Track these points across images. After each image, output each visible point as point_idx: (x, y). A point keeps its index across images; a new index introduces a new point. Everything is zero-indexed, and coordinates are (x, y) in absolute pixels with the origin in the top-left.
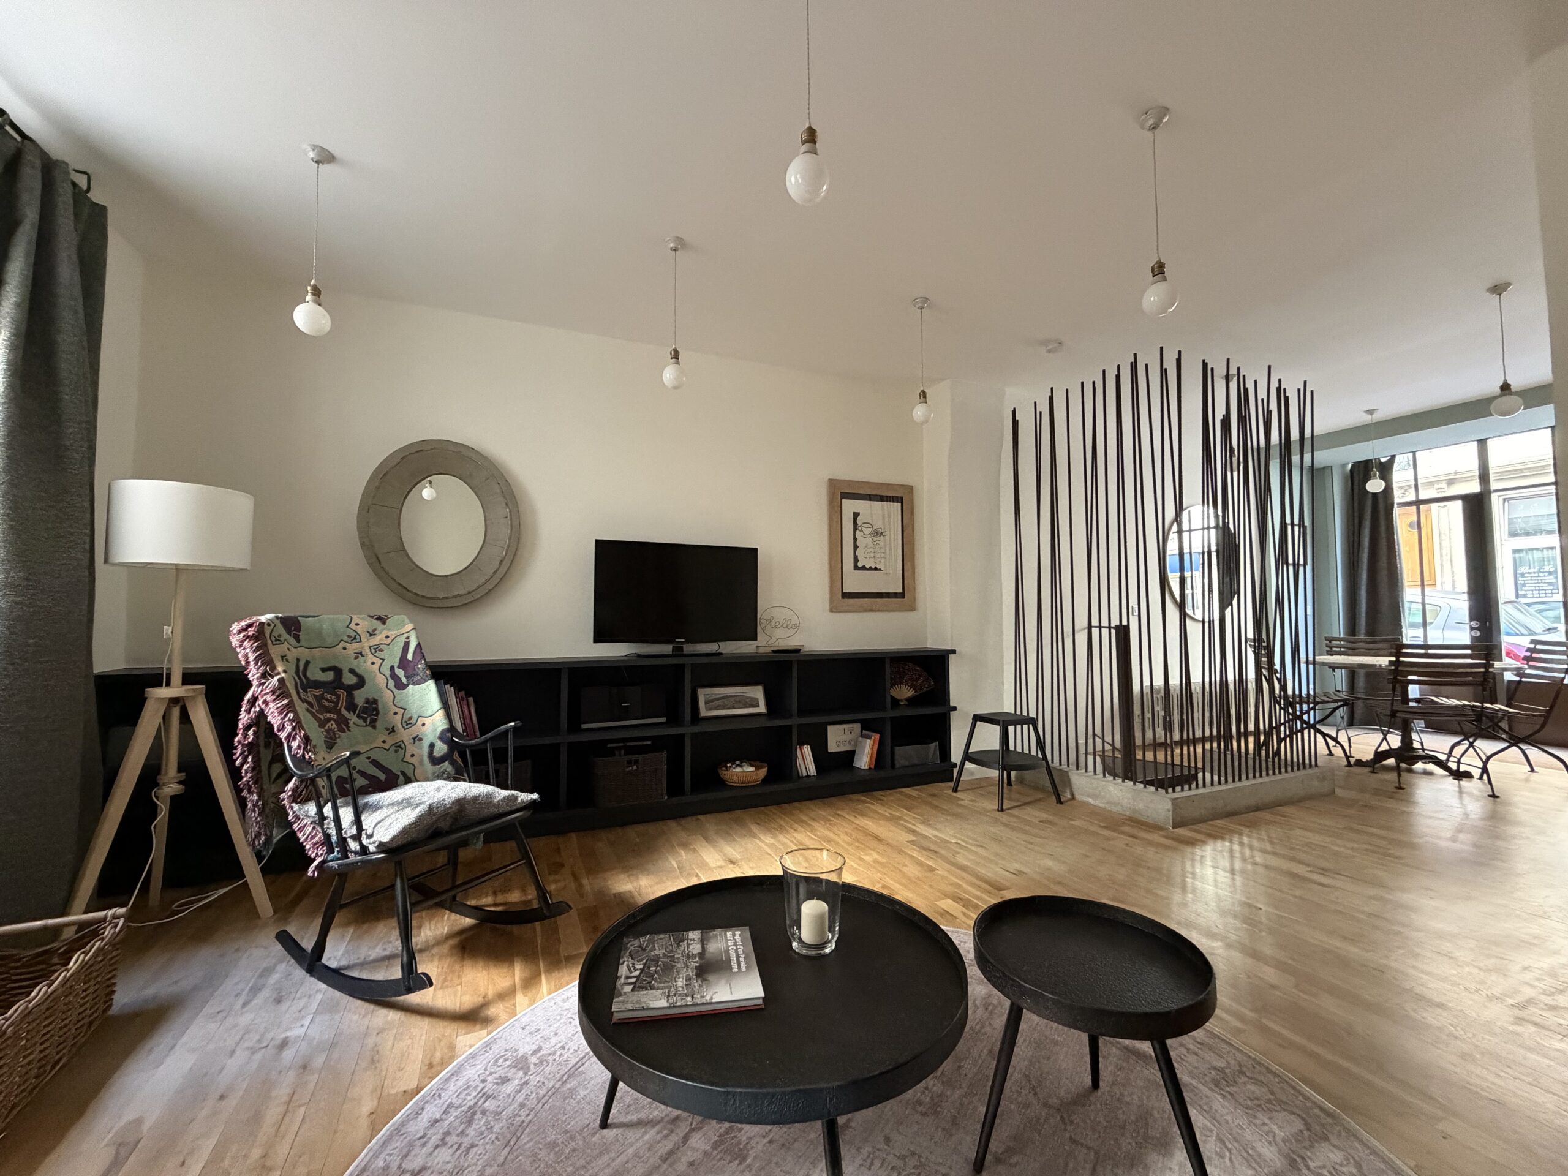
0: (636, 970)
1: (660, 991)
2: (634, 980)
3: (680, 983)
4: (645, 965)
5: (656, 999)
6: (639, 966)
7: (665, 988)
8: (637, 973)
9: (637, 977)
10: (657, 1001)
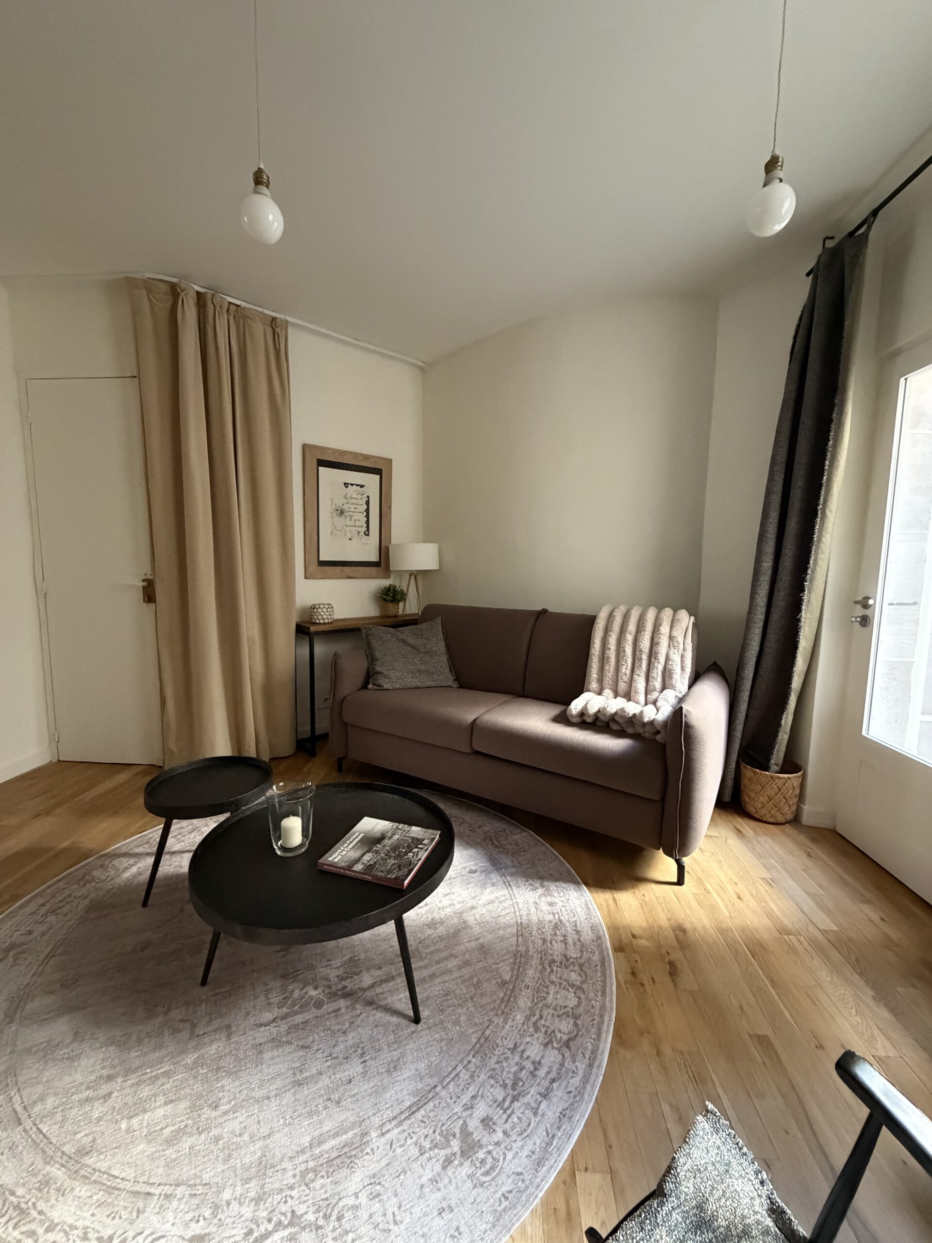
0: (414, 853)
1: (411, 835)
2: (420, 846)
3: (397, 836)
4: (407, 855)
5: (415, 832)
6: (411, 854)
7: (407, 837)
8: (415, 850)
9: (416, 847)
10: (416, 831)
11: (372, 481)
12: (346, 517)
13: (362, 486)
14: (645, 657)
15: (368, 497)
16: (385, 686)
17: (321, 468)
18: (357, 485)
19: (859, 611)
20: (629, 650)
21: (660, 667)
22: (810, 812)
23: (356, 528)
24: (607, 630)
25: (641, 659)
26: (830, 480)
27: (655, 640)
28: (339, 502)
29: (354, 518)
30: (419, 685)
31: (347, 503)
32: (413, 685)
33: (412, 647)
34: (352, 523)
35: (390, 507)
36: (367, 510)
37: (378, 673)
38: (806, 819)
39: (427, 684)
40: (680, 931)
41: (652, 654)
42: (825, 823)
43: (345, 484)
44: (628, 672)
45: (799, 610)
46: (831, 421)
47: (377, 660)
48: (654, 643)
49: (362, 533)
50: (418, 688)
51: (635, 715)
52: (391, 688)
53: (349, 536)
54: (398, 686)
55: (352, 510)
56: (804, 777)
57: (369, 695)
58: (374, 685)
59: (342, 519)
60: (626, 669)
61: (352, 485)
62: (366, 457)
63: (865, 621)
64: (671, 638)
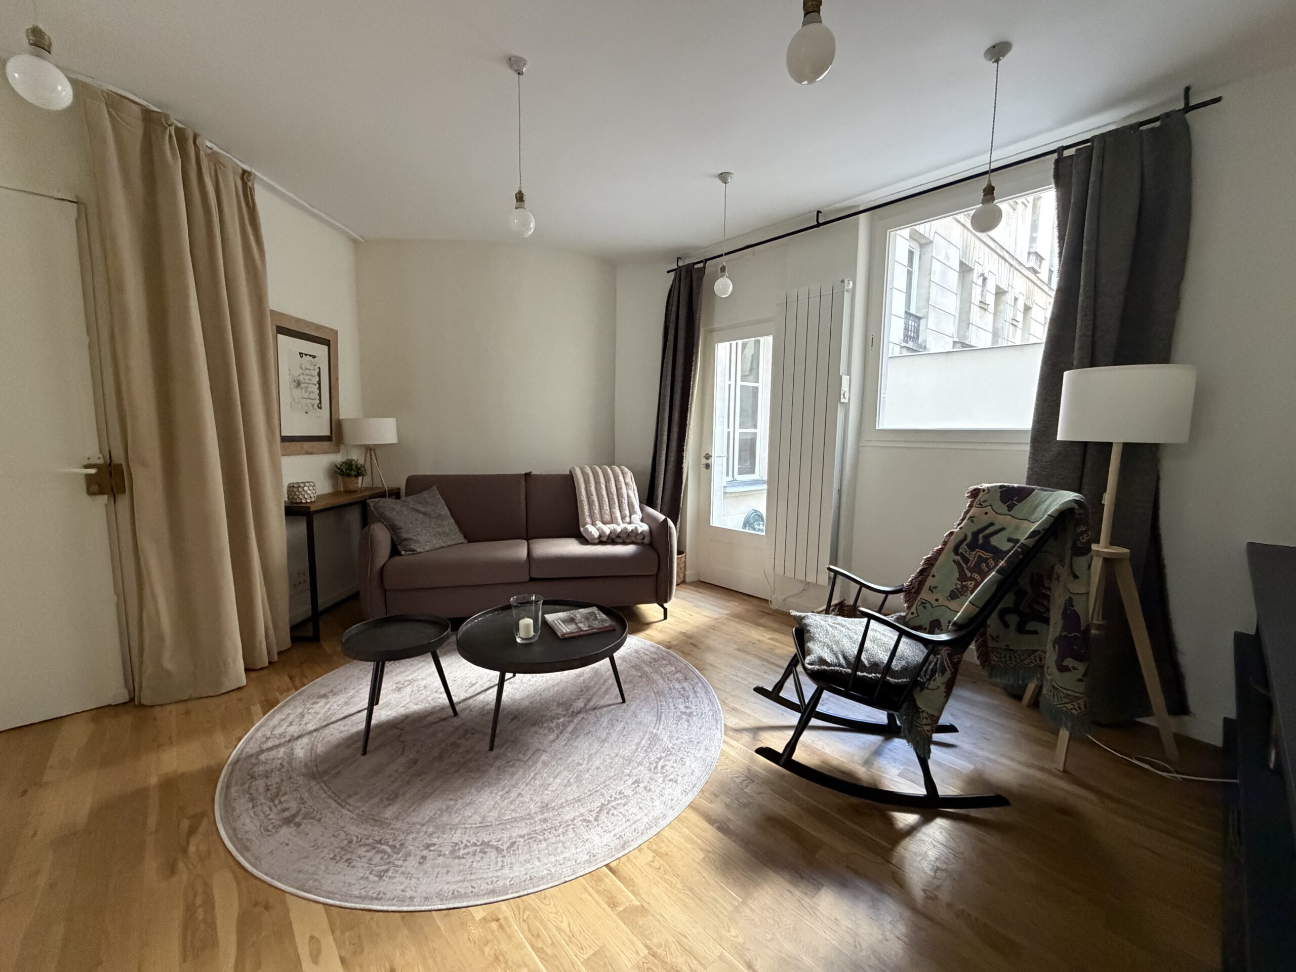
11: (321, 351)
12: (302, 389)
13: (314, 357)
14: (615, 497)
15: (319, 368)
16: (419, 550)
17: (279, 335)
18: (310, 356)
19: (704, 461)
20: (604, 493)
21: (626, 502)
22: (690, 575)
23: (311, 401)
24: (587, 482)
25: (613, 499)
26: (693, 392)
27: (619, 486)
28: (297, 372)
29: (309, 390)
30: (443, 545)
31: (303, 374)
32: (438, 545)
33: (424, 513)
34: (306, 395)
35: (337, 379)
36: (319, 383)
37: (406, 539)
38: (688, 580)
39: (449, 543)
40: (684, 634)
41: (619, 495)
42: (696, 579)
43: (300, 353)
44: (608, 508)
45: (682, 463)
46: (692, 361)
47: (400, 529)
48: (618, 489)
49: (316, 406)
50: (442, 547)
51: (632, 530)
52: (422, 551)
53: (305, 409)
54: (427, 548)
55: (307, 381)
56: (685, 556)
57: (405, 558)
58: (406, 551)
59: (299, 390)
60: (606, 507)
61: (306, 355)
62: (318, 327)
63: (708, 466)
64: (626, 484)
